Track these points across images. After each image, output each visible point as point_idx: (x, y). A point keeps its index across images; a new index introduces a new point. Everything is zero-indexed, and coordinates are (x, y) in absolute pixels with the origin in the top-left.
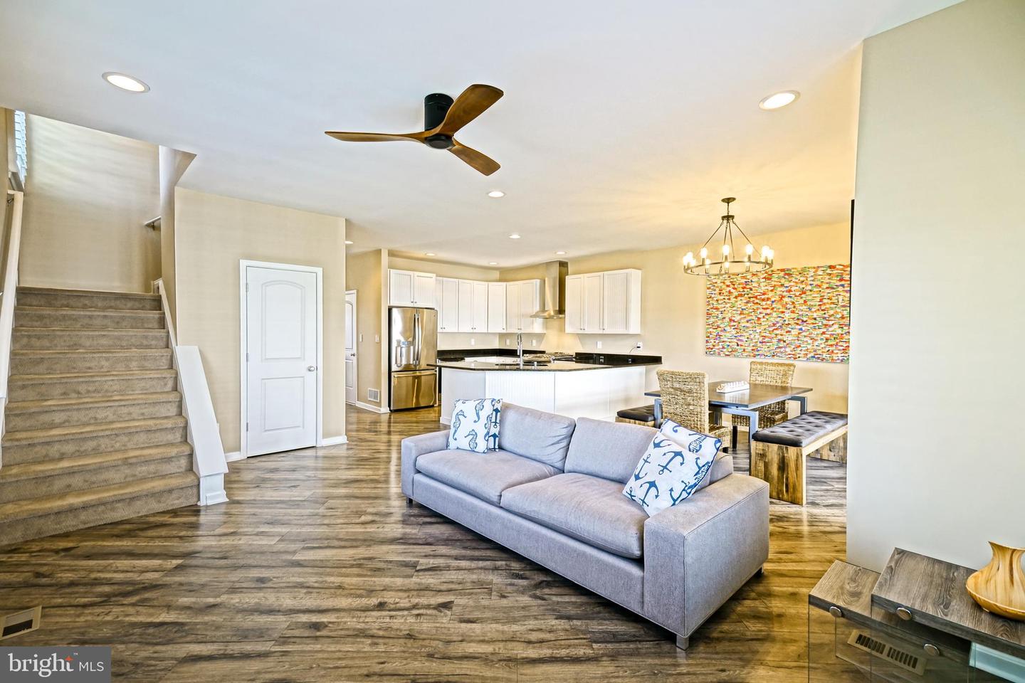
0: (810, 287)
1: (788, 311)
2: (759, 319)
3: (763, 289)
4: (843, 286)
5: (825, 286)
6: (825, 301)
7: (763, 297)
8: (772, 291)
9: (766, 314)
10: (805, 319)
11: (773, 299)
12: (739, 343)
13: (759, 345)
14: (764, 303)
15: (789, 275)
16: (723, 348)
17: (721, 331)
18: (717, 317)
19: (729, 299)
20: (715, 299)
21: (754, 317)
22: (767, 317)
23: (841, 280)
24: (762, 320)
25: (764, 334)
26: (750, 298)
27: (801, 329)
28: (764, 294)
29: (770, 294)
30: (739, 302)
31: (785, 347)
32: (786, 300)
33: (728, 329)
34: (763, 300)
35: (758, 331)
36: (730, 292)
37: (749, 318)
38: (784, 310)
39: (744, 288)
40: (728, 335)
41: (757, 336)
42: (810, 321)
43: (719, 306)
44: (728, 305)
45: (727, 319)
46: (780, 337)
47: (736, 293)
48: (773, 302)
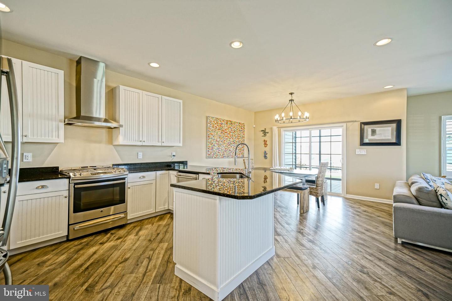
0: (236, 130)
1: (231, 138)
2: (225, 140)
3: (226, 128)
4: (241, 130)
5: (239, 130)
6: (239, 135)
7: (226, 131)
8: (228, 129)
9: (226, 139)
10: (235, 142)
11: (228, 133)
12: (219, 152)
13: (224, 152)
14: (226, 134)
15: (232, 123)
16: (214, 154)
17: (213, 146)
18: (212, 139)
19: (216, 130)
20: (211, 129)
21: (223, 140)
22: (226, 140)
23: (241, 129)
24: (225, 141)
25: (226, 147)
26: (222, 131)
27: (234, 146)
28: (226, 130)
29: (227, 131)
30: (219, 132)
31: (231, 153)
32: (231, 133)
33: (215, 144)
34: (225, 132)
35: (224, 146)
36: (216, 127)
37: (222, 140)
38: (230, 137)
39: (220, 126)
40: (216, 148)
41: (224, 149)
42: (236, 143)
43: (213, 133)
44: (216, 133)
45: (215, 140)
46: (229, 149)
47: (218, 128)
48: (228, 134)
